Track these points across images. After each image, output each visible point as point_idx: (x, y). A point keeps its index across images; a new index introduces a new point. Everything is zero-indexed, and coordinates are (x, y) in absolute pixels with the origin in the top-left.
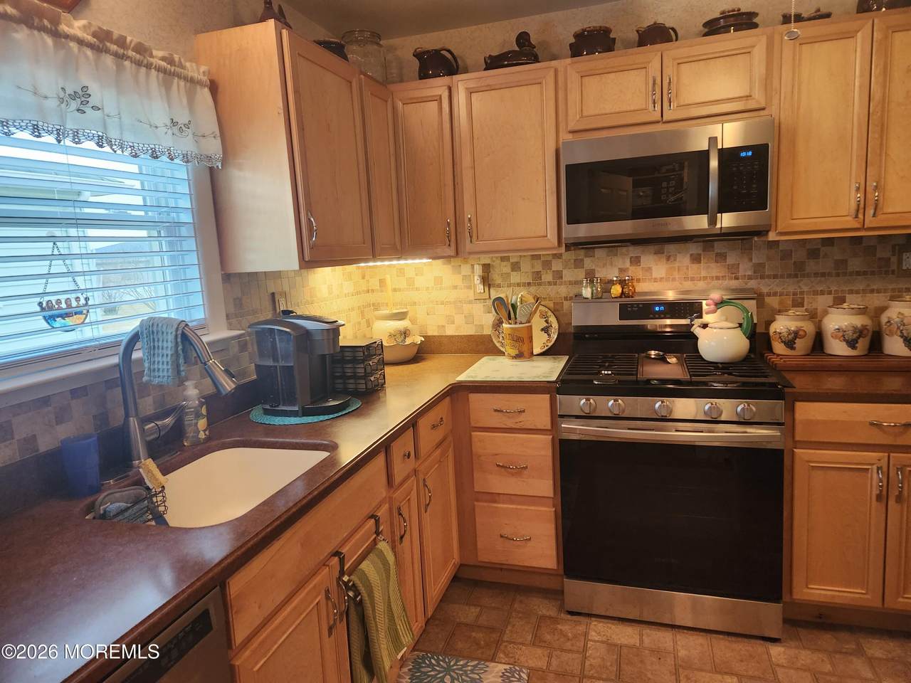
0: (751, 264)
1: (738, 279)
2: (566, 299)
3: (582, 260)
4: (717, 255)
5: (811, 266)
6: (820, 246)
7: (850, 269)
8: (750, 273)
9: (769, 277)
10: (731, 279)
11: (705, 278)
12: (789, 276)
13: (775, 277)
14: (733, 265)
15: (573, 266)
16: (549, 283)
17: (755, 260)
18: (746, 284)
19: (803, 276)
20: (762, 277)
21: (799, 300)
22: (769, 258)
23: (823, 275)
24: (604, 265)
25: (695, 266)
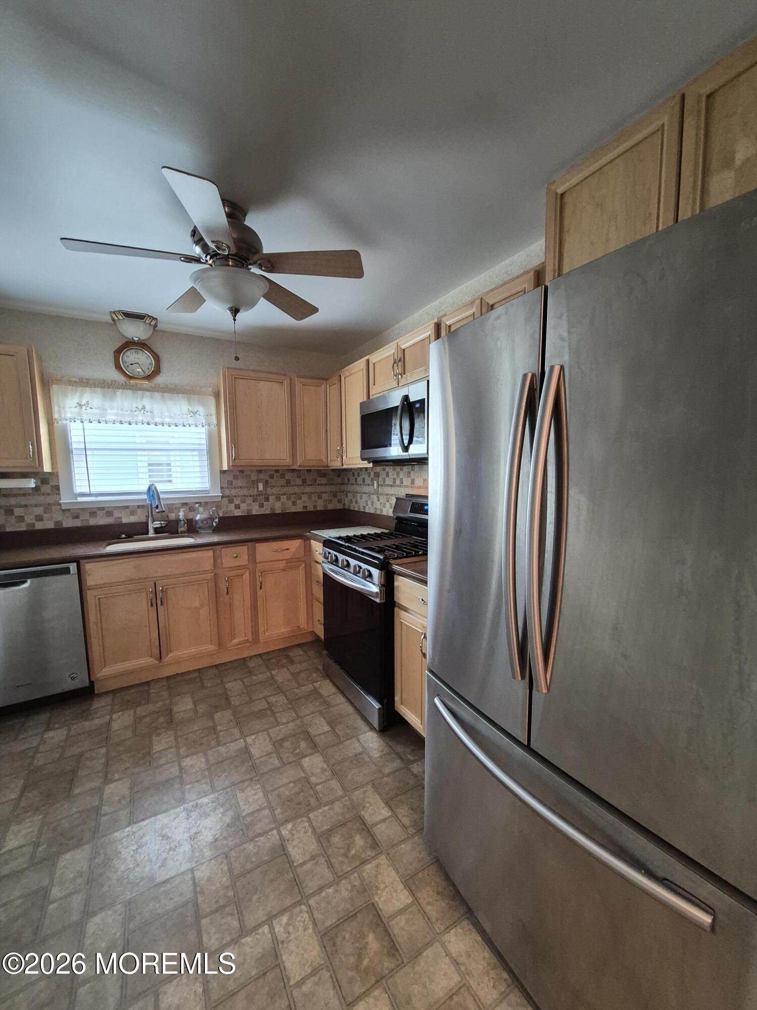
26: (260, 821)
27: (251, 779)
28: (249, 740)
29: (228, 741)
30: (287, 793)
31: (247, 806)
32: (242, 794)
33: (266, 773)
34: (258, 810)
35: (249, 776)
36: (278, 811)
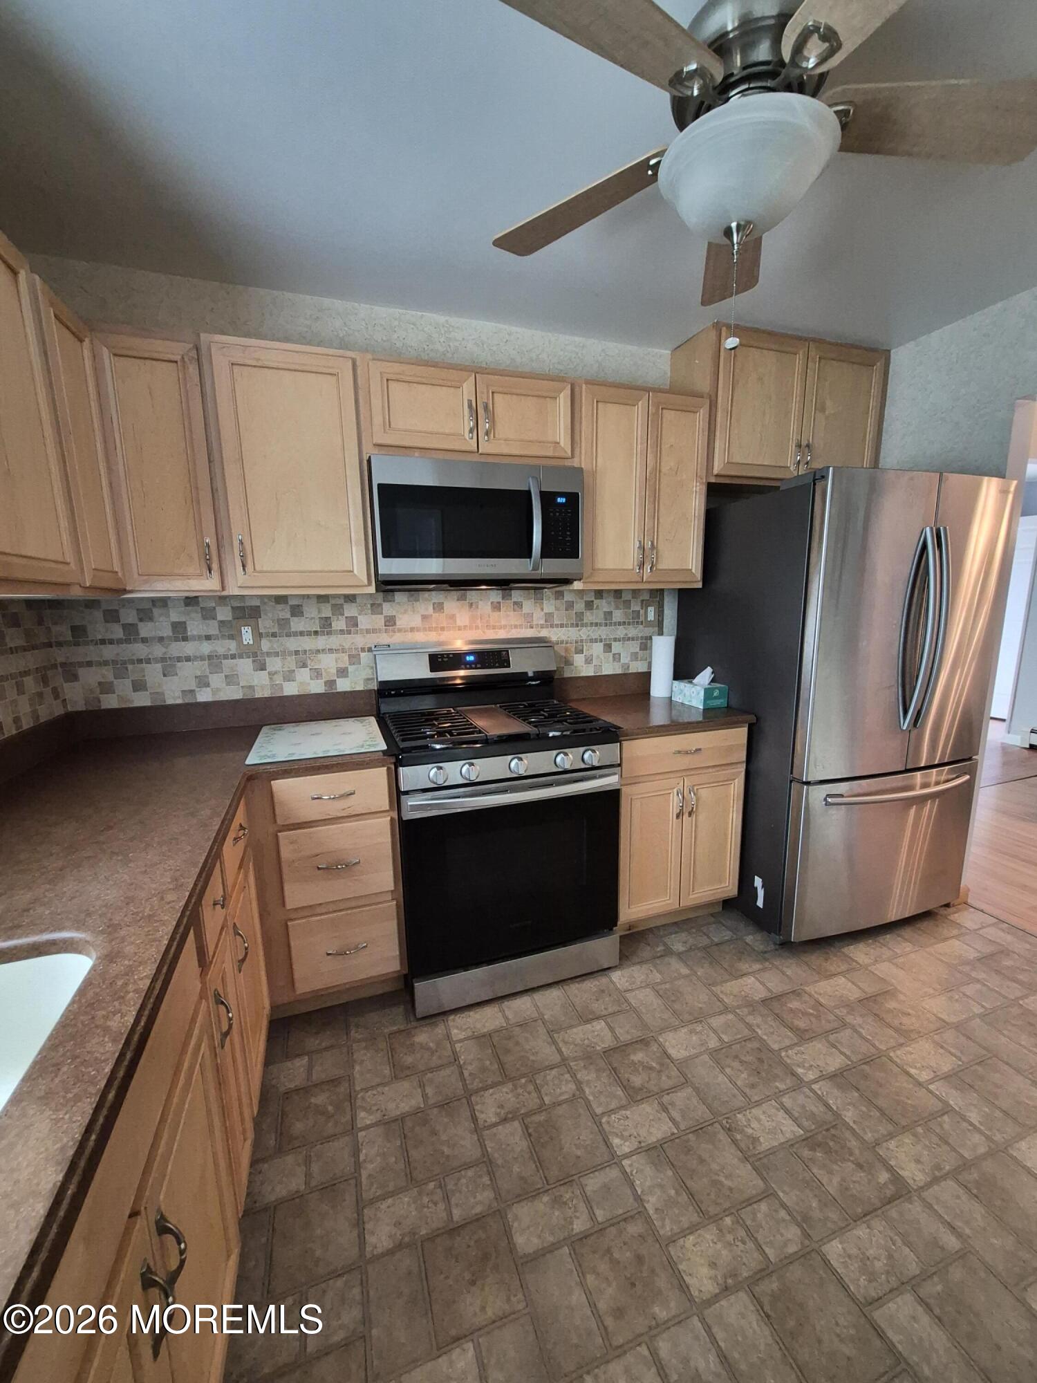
0: (543, 613)
1: (532, 628)
2: (363, 650)
3: (380, 605)
4: (515, 603)
5: (589, 617)
6: (593, 599)
7: (614, 620)
8: (542, 622)
9: (557, 626)
10: (526, 628)
11: (505, 627)
12: (572, 625)
13: (562, 626)
14: (528, 614)
15: (370, 611)
16: (342, 632)
17: (546, 610)
18: (539, 632)
19: (582, 625)
20: (552, 626)
21: (581, 648)
22: (557, 609)
23: (596, 624)
24: (406, 611)
25: (496, 614)
26: (803, 1107)
27: (729, 1130)
28: (622, 1146)
29: (629, 1192)
30: (744, 1075)
31: (784, 1129)
32: (762, 1139)
33: (709, 1107)
34: (787, 1111)
35: (722, 1136)
36: (782, 1086)
